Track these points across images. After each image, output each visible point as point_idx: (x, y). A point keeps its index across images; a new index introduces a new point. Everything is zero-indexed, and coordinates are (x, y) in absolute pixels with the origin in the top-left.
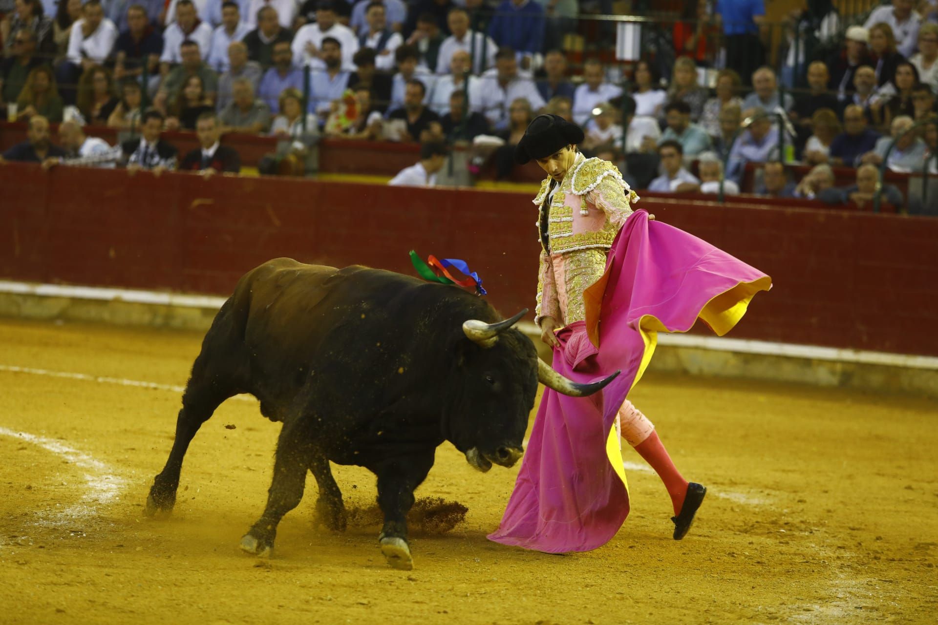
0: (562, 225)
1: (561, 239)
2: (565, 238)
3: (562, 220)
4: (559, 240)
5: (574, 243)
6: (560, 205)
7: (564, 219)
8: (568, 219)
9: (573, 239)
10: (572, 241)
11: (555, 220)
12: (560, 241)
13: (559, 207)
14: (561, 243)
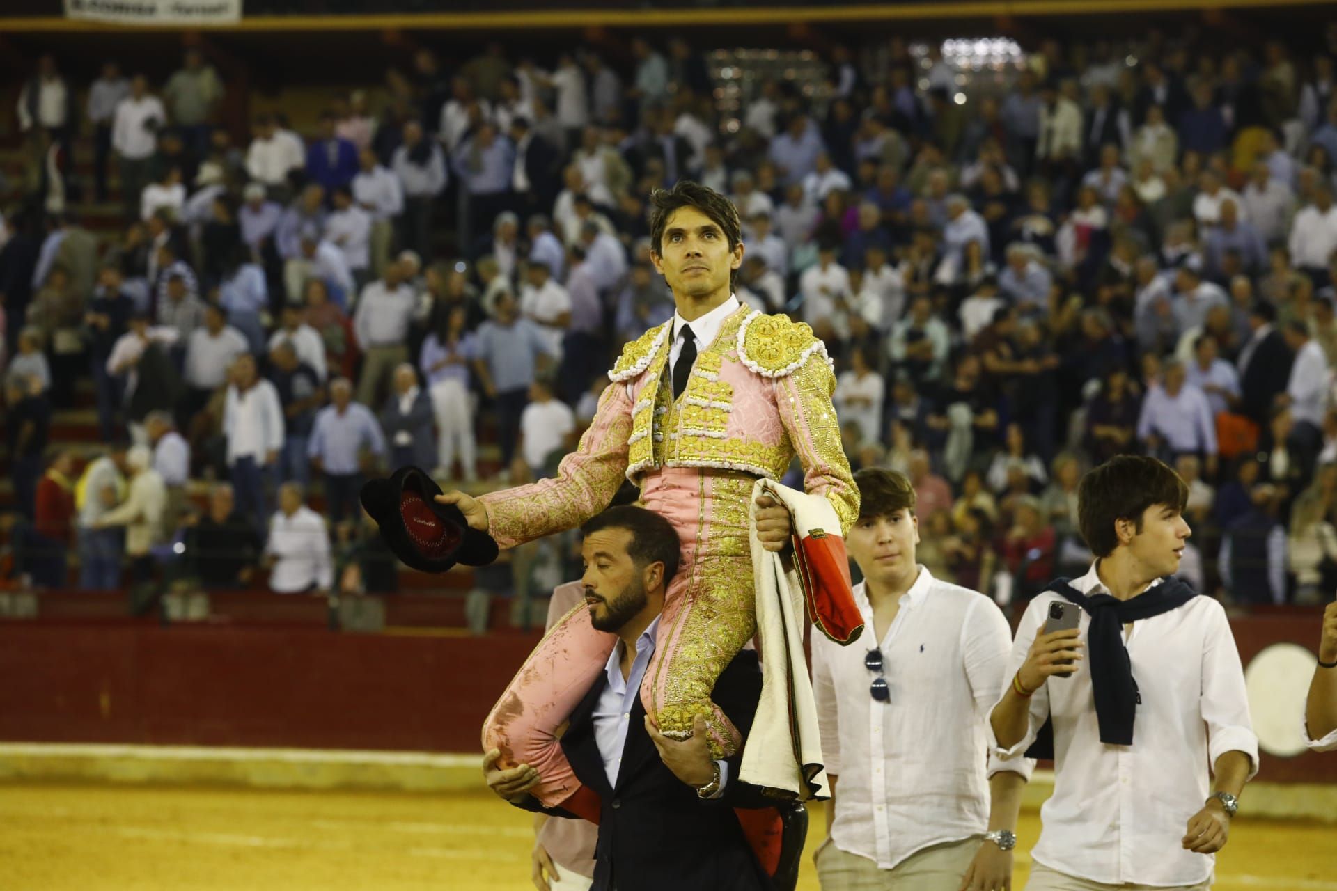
0: (709, 413)
1: (701, 438)
2: (711, 440)
3: (712, 406)
4: (696, 441)
5: (724, 454)
6: (712, 376)
7: (717, 404)
8: (725, 406)
9: (725, 446)
10: (723, 449)
11: (698, 400)
12: (698, 443)
13: (710, 379)
14: (699, 448)
